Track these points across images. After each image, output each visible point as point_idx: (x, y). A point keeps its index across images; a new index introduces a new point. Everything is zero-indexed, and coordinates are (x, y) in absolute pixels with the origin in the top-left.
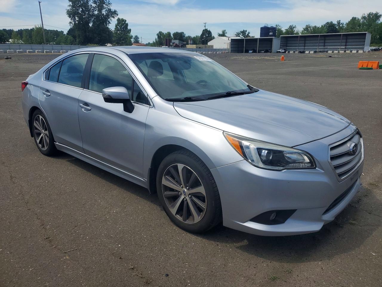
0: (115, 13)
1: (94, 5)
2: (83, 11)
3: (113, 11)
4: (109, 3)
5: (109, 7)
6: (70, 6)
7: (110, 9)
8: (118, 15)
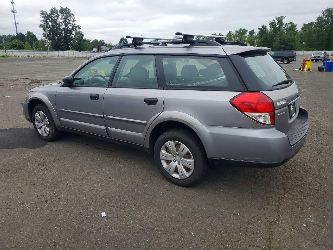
0: (79, 27)
1: (61, 21)
2: (53, 25)
3: (77, 26)
4: (74, 20)
5: (73, 24)
6: (41, 21)
7: (75, 24)
8: (81, 29)
